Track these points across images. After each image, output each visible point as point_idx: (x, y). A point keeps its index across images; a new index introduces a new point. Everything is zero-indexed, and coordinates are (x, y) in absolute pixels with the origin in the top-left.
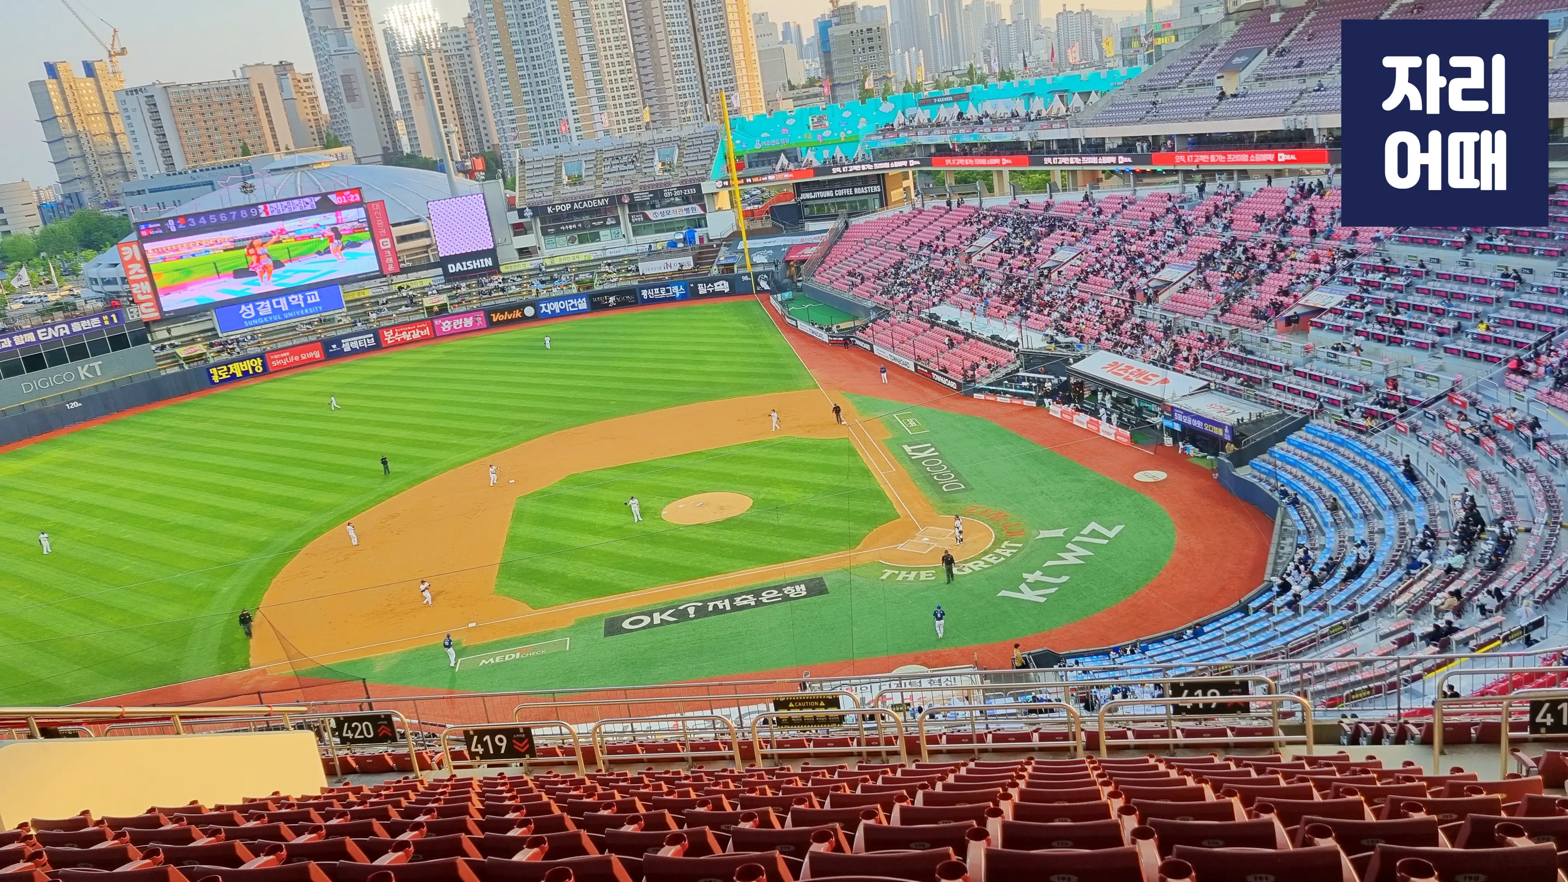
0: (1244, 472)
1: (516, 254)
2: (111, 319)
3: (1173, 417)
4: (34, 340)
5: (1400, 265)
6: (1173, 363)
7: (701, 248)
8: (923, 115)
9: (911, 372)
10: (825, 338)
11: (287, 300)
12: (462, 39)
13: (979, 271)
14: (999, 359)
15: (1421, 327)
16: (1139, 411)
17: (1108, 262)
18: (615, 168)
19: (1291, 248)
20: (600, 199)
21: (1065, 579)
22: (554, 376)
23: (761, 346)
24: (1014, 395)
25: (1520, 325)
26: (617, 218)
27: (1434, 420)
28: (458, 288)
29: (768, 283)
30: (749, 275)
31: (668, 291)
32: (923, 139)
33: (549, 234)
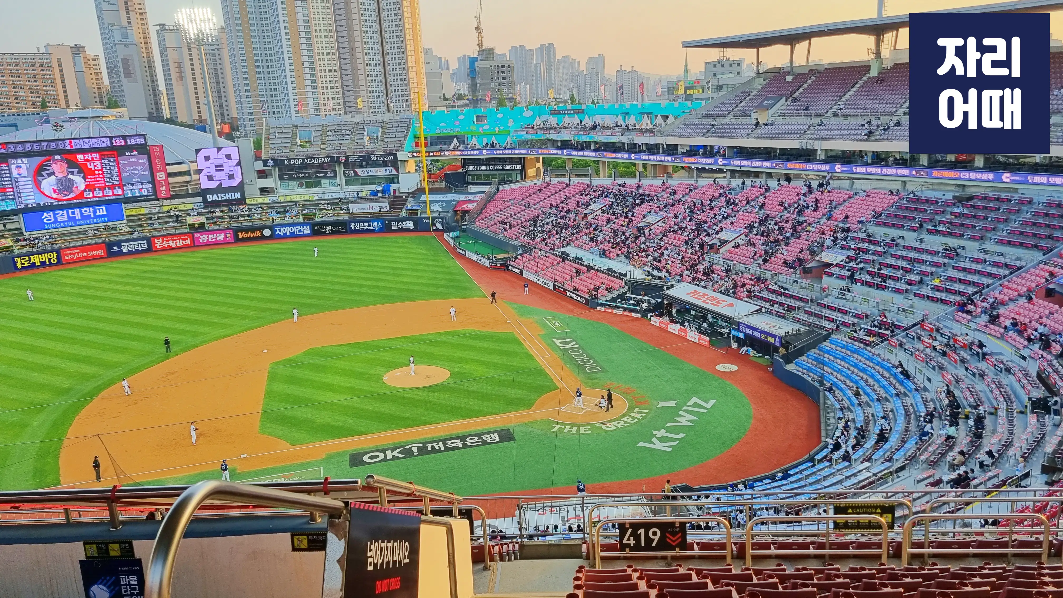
0: (791, 367)
1: (258, 191)
3: (739, 328)
5: (879, 238)
6: (734, 293)
7: (394, 197)
8: (553, 121)
9: (551, 290)
10: (487, 264)
11: (81, 211)
12: (215, 43)
13: (594, 226)
14: (612, 284)
15: (897, 279)
17: (683, 225)
18: (336, 138)
19: (806, 224)
20: (324, 158)
21: (682, 435)
22: (290, 279)
23: (440, 267)
24: (625, 309)
25: (960, 281)
26: (335, 172)
27: (913, 339)
28: (214, 212)
29: (442, 225)
30: (428, 218)
31: (370, 225)
32: (553, 136)
33: (284, 179)
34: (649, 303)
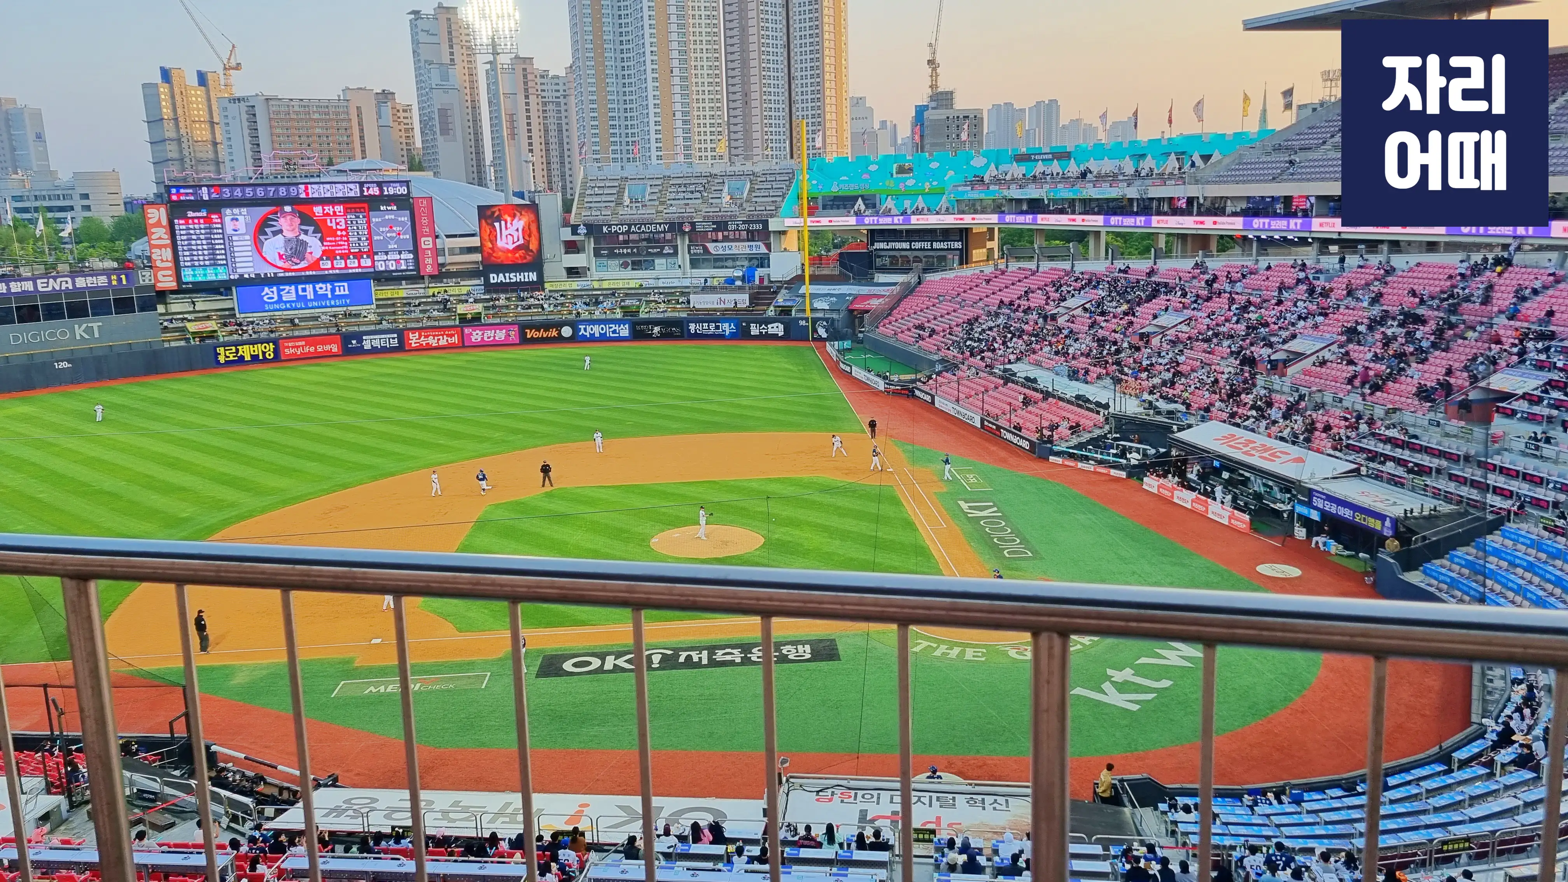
0: (1413, 577)
1: (564, 273)
2: (120, 280)
3: (1311, 501)
4: (31, 289)
6: (1308, 440)
7: (760, 288)
8: (1018, 170)
9: (976, 427)
10: (881, 385)
11: (314, 288)
12: (561, 87)
13: (1066, 332)
14: (1082, 421)
16: (1258, 496)
17: (1222, 329)
18: (681, 195)
19: (1462, 326)
20: (660, 224)
21: (1165, 683)
23: (808, 387)
24: (1100, 462)
26: (675, 248)
28: (497, 299)
29: (827, 331)
30: (807, 319)
31: (717, 327)
32: (1015, 193)
33: (602, 256)
34: (1145, 455)
